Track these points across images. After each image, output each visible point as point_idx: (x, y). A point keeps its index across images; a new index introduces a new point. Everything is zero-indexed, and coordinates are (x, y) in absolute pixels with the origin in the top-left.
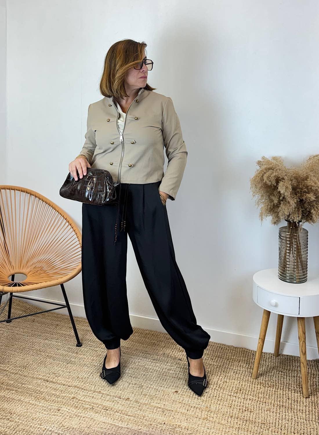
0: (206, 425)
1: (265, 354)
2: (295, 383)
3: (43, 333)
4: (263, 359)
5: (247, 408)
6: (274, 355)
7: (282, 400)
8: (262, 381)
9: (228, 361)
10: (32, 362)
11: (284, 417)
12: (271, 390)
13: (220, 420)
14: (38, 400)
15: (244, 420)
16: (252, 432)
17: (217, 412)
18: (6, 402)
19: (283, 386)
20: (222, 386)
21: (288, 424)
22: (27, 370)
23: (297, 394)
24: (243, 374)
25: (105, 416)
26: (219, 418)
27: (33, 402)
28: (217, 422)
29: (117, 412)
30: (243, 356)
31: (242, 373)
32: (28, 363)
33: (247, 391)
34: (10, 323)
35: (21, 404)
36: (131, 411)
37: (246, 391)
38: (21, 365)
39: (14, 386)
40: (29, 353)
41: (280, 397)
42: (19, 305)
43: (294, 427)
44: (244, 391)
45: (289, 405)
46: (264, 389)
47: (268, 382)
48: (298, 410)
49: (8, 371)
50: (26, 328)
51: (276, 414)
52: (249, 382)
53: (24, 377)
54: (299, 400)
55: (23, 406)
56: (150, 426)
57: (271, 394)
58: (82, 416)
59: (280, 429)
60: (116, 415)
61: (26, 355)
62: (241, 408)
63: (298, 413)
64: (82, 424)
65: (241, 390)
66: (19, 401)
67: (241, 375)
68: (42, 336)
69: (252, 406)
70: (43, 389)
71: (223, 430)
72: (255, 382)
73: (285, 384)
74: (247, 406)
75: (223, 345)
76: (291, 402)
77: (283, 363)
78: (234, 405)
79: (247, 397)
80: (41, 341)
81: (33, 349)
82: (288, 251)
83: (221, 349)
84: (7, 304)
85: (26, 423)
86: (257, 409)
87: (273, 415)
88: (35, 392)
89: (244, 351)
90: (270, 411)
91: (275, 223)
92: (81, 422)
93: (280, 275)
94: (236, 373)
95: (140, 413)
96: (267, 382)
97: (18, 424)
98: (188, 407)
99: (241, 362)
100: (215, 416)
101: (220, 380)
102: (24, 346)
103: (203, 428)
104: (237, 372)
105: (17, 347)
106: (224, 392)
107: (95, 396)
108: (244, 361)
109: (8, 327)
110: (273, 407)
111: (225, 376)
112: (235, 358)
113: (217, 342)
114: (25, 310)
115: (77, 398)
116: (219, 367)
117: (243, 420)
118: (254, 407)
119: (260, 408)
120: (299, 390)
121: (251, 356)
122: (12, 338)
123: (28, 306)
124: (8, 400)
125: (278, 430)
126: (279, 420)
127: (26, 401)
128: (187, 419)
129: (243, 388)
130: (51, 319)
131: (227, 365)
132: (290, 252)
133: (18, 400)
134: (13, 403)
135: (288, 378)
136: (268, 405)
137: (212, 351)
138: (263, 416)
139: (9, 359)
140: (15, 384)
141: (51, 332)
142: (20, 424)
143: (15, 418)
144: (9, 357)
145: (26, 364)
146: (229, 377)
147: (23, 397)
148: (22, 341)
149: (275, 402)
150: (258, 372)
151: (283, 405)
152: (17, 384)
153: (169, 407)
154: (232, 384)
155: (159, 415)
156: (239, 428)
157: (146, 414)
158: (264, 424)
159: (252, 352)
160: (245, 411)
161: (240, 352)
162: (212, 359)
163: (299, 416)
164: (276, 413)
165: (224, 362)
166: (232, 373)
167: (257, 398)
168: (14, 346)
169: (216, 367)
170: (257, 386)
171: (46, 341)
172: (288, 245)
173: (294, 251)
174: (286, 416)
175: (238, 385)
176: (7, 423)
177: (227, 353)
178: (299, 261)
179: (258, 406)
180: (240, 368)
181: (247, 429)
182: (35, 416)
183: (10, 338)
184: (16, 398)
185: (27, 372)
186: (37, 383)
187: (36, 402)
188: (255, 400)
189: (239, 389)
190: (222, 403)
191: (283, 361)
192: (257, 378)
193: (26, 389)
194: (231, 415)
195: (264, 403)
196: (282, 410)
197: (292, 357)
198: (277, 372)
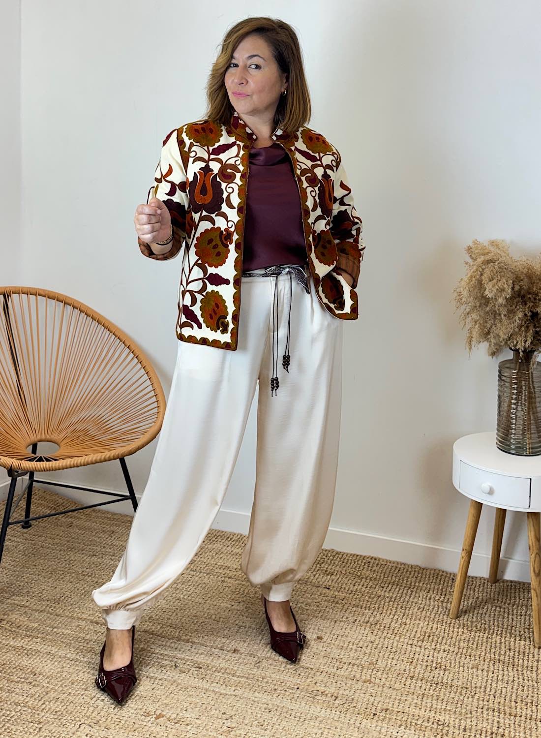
0: (369, 690)
1: (473, 580)
2: (523, 625)
3: (87, 546)
4: (469, 587)
5: (439, 665)
6: (489, 581)
7: (498, 652)
8: (465, 623)
9: (409, 591)
10: (70, 593)
11: (500, 677)
12: (481, 636)
13: (391, 683)
14: (82, 652)
15: (433, 682)
16: (445, 700)
17: (386, 671)
18: (26, 656)
19: (502, 630)
20: (398, 631)
21: (506, 688)
22: (62, 605)
23: (524, 643)
24: (434, 612)
25: (197, 677)
26: (391, 680)
27: (74, 656)
28: (388, 686)
29: (217, 672)
30: (435, 583)
31: (433, 609)
32: (62, 594)
33: (441, 638)
34: (29, 529)
35: (51, 659)
36: (241, 670)
37: (438, 638)
38: (50, 597)
39: (40, 631)
40: (62, 578)
41: (495, 647)
42: (45, 498)
43: (517, 693)
44: (436, 638)
45: (509, 658)
46: (470, 634)
47: (476, 623)
48: (524, 667)
49: (27, 606)
50: (58, 537)
51: (488, 673)
52: (444, 624)
53: (56, 617)
54: (527, 651)
55: (55, 662)
56: (274, 692)
57: (480, 642)
58: (157, 677)
59: (492, 696)
60: (216, 676)
61: (58, 581)
62: (429, 664)
63: (525, 671)
64: (158, 690)
65: (429, 636)
66: (48, 655)
67: (431, 612)
68: (87, 551)
69: (448, 662)
70: (89, 635)
71: (397, 697)
72: (454, 624)
73: (505, 627)
74: (438, 662)
75: (401, 564)
76: (514, 655)
77: (504, 593)
78: (417, 660)
79: (440, 646)
80: (85, 558)
81: (71, 571)
82: (513, 401)
83: (397, 570)
84: (22, 497)
85: (61, 689)
86: (457, 665)
87: (483, 675)
88: (77, 640)
89: (438, 574)
90: (478, 669)
91: (493, 354)
92: (155, 687)
93: (500, 442)
94: (423, 610)
95: (257, 673)
96: (474, 624)
97: (48, 690)
98: (338, 663)
99: (431, 592)
100: (385, 676)
101: (395, 621)
102: (55, 567)
103: (363, 695)
104: (424, 608)
105: (41, 568)
106: (402, 640)
107: (179, 647)
108: (437, 590)
109: (25, 535)
110: (482, 662)
111: (404, 615)
112: (421, 585)
113: (391, 560)
114: (55, 506)
115: (150, 650)
116: (393, 600)
117: (431, 682)
118: (450, 663)
119: (462, 664)
120: (528, 635)
121: (449, 582)
122: (33, 554)
123: (61, 501)
124: (28, 653)
125: (488, 697)
126: (491, 683)
127: (60, 654)
128: (336, 682)
129: (434, 633)
130: (101, 523)
131: (408, 597)
132: (518, 403)
133: (46, 652)
134: (38, 658)
135: (510, 617)
136: (475, 660)
137: (382, 575)
138: (466, 677)
139: (29, 588)
140: (40, 628)
141: (102, 545)
142: (50, 691)
143: (41, 681)
144: (30, 584)
145: (59, 596)
146: (410, 616)
147: (55, 649)
148: (51, 559)
149: (487, 655)
150: (459, 607)
151: (499, 660)
152: (44, 628)
153: (306, 664)
154: (416, 626)
155: (288, 675)
156: (423, 694)
157: (266, 673)
158: (466, 688)
159: (452, 576)
160: (436, 668)
161: (431, 577)
162: (383, 587)
163: (526, 675)
164: (488, 671)
165: (403, 593)
166: (416, 610)
167: (456, 649)
168: (37, 567)
169: (387, 600)
170: (457, 630)
171: (94, 559)
172: (515, 392)
173: (523, 400)
174: (504, 677)
175: (425, 629)
176: (28, 689)
177: (408, 578)
178: (532, 418)
179: (457, 660)
180: (430, 602)
181: (437, 696)
182: (77, 678)
183: (29, 553)
184: (43, 649)
185: (62, 608)
186: (78, 626)
187: (78, 656)
188: (454, 651)
189: (427, 635)
190: (397, 658)
191: (503, 591)
192: (457, 617)
193: (59, 637)
194: (411, 674)
195: (468, 657)
196: (499, 667)
197: (520, 584)
198: (492, 607)
